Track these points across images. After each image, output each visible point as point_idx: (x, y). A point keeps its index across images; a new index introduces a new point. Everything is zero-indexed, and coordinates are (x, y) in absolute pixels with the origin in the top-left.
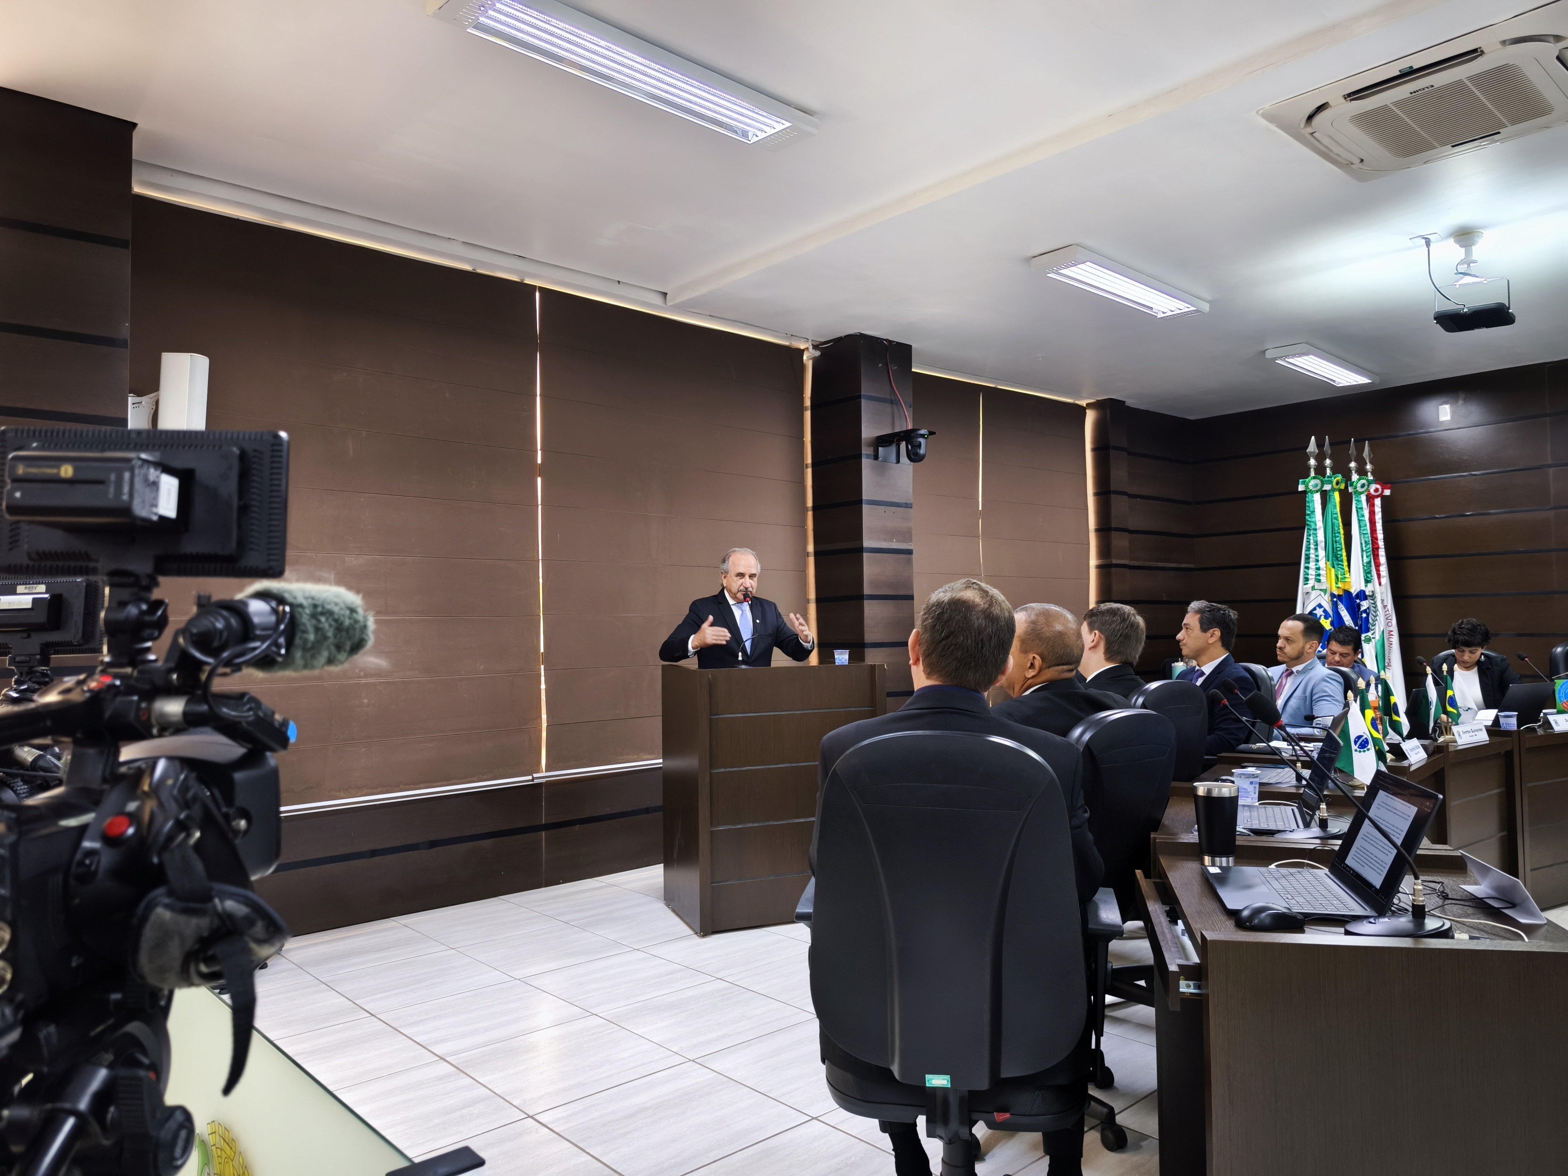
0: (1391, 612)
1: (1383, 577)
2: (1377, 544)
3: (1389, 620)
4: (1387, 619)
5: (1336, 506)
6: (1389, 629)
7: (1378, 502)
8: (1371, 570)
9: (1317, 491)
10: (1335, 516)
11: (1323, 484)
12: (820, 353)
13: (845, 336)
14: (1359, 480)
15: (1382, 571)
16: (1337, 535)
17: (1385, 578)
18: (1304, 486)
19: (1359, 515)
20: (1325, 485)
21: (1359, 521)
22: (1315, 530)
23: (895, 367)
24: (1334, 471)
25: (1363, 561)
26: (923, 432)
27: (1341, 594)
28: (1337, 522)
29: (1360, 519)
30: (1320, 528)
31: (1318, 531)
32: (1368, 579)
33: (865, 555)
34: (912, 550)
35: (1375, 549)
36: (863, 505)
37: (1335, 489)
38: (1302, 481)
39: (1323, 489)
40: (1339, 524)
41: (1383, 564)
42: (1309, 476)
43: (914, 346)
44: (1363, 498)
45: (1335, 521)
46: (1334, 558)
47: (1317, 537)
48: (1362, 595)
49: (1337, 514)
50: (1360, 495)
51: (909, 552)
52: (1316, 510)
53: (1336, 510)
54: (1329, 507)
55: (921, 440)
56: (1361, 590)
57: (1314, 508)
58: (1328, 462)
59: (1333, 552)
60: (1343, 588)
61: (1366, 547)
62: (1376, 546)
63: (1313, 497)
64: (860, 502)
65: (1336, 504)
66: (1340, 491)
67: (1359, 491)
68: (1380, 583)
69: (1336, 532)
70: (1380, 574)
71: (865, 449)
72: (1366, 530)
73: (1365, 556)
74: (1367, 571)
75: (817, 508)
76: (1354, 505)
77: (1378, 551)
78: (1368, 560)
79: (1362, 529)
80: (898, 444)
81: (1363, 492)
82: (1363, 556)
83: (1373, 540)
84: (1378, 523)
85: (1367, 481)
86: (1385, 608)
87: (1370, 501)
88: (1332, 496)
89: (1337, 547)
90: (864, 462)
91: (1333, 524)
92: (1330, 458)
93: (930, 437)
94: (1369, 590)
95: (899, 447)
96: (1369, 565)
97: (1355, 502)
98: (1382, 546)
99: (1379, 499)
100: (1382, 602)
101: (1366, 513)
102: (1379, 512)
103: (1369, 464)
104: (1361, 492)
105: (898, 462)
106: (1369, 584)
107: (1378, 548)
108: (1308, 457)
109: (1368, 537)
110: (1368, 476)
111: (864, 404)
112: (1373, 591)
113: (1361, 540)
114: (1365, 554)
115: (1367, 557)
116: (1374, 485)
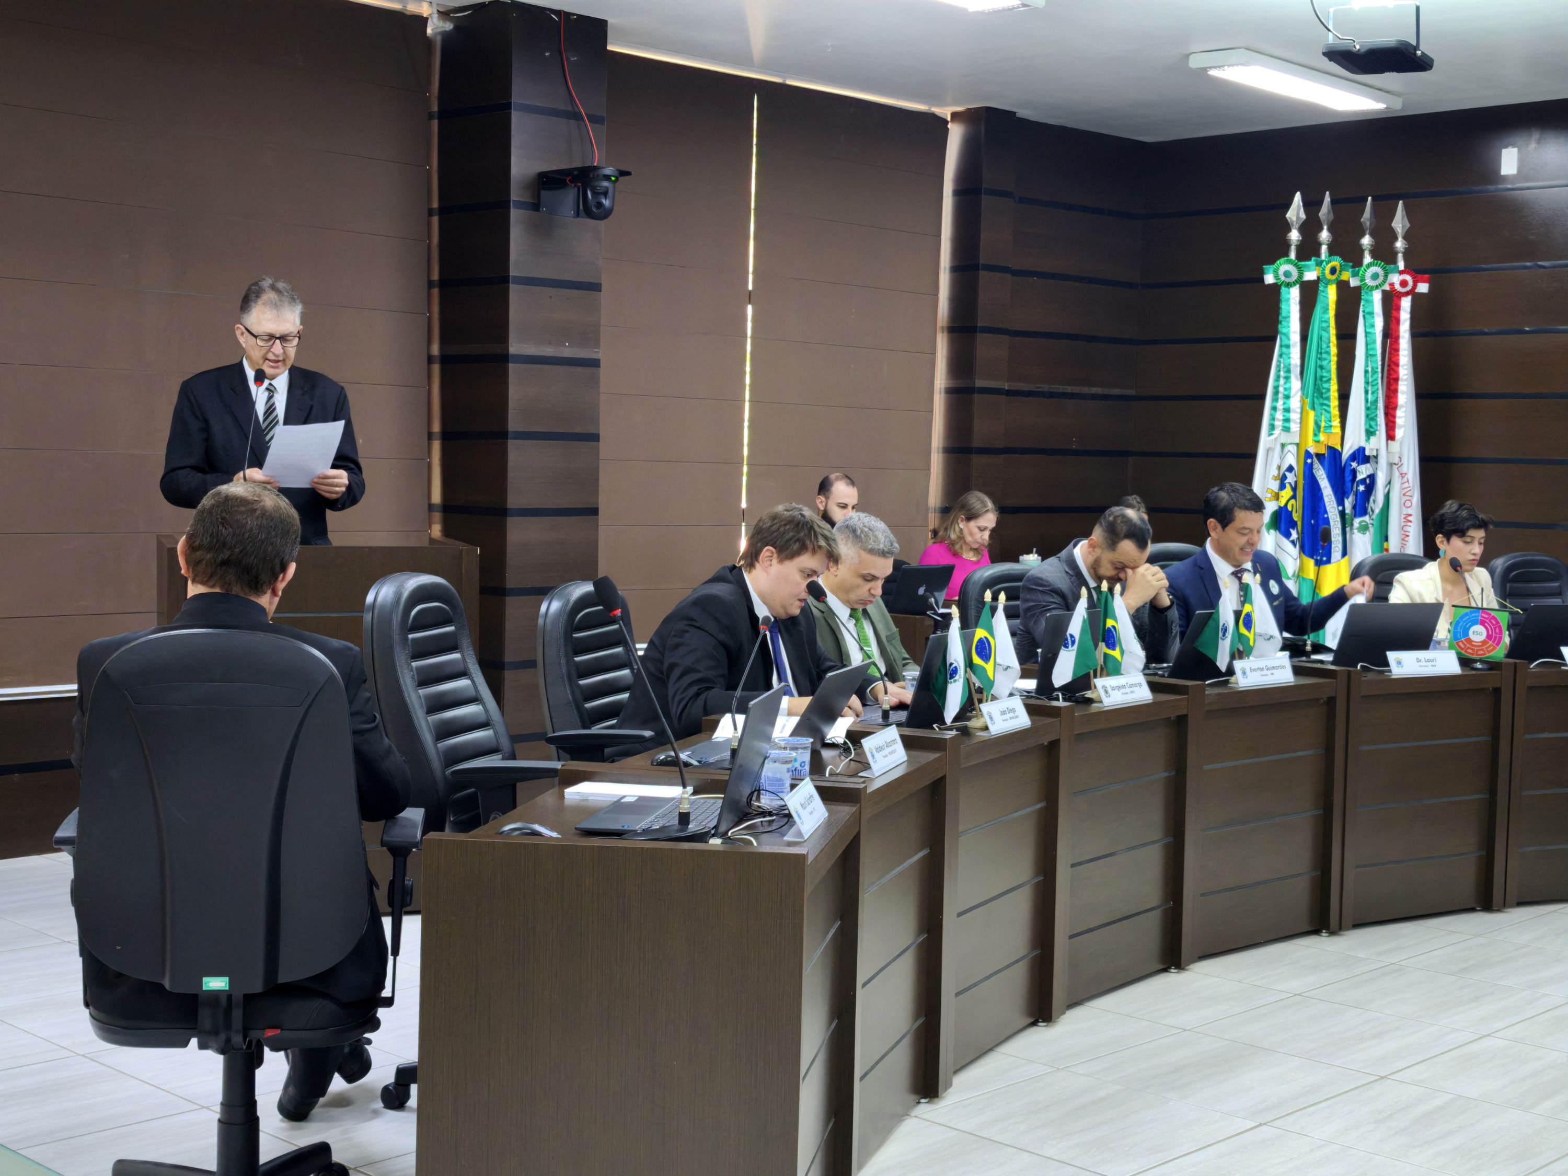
0: (1411, 485)
1: (1401, 427)
2: (1397, 373)
3: (1409, 498)
4: (1404, 495)
5: (1328, 309)
6: (1406, 511)
7: (1406, 304)
8: (1376, 415)
9: (1295, 284)
10: (1324, 325)
11: (1307, 270)
12: (451, 26)
13: (489, 2)
14: (1369, 265)
15: (1400, 418)
16: (1324, 356)
17: (1403, 429)
18: (1275, 274)
19: (1367, 324)
20: (1310, 274)
21: (1367, 334)
23: (573, 57)
24: (1332, 251)
25: (1367, 400)
26: (608, 171)
27: (1323, 452)
28: (1327, 335)
29: (1368, 330)
32: (1372, 430)
33: (512, 367)
34: (599, 360)
35: (1392, 382)
36: (511, 285)
37: (1329, 280)
39: (1306, 280)
41: (1402, 406)
43: (611, 21)
44: (1377, 297)
45: (1324, 334)
46: (1317, 394)
47: (1289, 358)
48: (1360, 456)
49: (1327, 321)
50: (1372, 290)
51: (595, 363)
52: (1292, 315)
54: (1316, 310)
55: (605, 184)
56: (1360, 447)
58: (1325, 235)
59: (1315, 384)
60: (1326, 443)
61: (1372, 376)
62: (1394, 376)
63: (1289, 293)
64: (504, 280)
65: (1328, 305)
66: (1343, 286)
67: (1369, 284)
68: (1391, 437)
69: (1323, 351)
70: (1394, 423)
71: (515, 196)
72: (1374, 349)
73: (1370, 392)
74: (1370, 416)
75: (444, 284)
76: (1361, 309)
77: (1397, 384)
78: (1375, 398)
79: (1369, 347)
80: (575, 186)
81: (1377, 286)
82: (1366, 392)
83: (1389, 366)
84: (1404, 338)
85: (1384, 269)
86: (1403, 477)
87: (1390, 301)
88: (1323, 291)
89: (1322, 377)
90: (515, 214)
91: (1320, 338)
92: (1329, 230)
93: (621, 179)
94: (1372, 447)
95: (576, 189)
96: (1374, 407)
97: (1362, 303)
98: (1406, 377)
99: (1409, 298)
100: (1395, 467)
101: (1379, 322)
102: (1405, 321)
103: (1400, 239)
104: (1372, 287)
105: (578, 215)
106: (1373, 439)
107: (1397, 380)
108: (1287, 228)
109: (1377, 360)
110: (1394, 262)
111: (517, 119)
112: (1377, 450)
113: (1367, 365)
114: (1370, 388)
115: (1373, 393)
116: (1397, 275)
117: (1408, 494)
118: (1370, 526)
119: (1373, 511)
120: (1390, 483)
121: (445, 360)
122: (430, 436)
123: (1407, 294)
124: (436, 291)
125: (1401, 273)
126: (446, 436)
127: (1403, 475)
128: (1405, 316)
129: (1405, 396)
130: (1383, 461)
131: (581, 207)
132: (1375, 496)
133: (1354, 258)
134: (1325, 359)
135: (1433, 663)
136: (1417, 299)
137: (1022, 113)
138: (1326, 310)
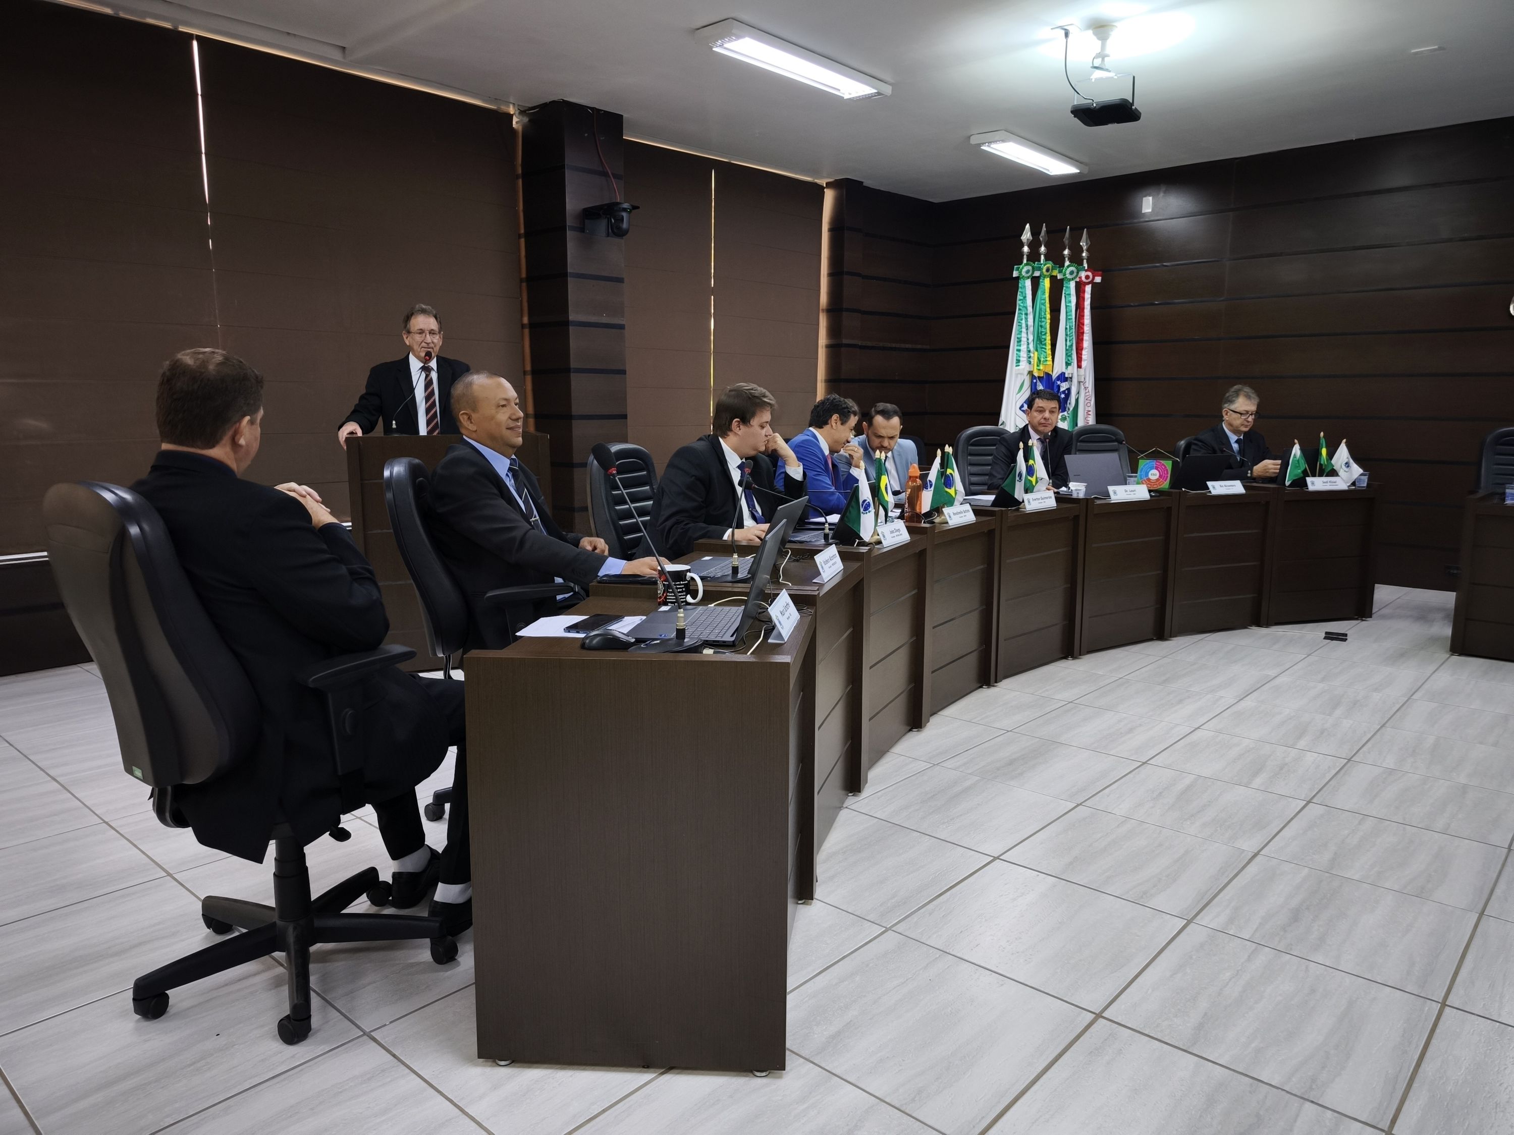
0: (1090, 394)
1: (1085, 360)
2: (1083, 329)
3: (1089, 401)
4: (1087, 400)
5: (1045, 292)
6: (1087, 409)
7: (1088, 289)
8: (1072, 354)
9: (1028, 278)
10: (1043, 301)
11: (1034, 269)
12: (527, 120)
13: (550, 102)
14: (1068, 266)
15: (1084, 355)
16: (1043, 319)
17: (1086, 362)
18: (1018, 272)
19: (1067, 301)
20: (1035, 272)
21: (1066, 306)
22: (1026, 314)
23: (602, 134)
24: (1047, 259)
25: (1066, 345)
26: (626, 205)
27: (1042, 376)
28: (1045, 308)
29: (1067, 304)
30: (1030, 313)
31: (1028, 316)
32: (1069, 362)
33: (571, 329)
34: (624, 325)
35: (1080, 334)
36: (569, 278)
37: (1046, 275)
38: (1016, 268)
39: (1034, 275)
40: (1046, 310)
41: (1086, 348)
42: (1021, 263)
43: (625, 116)
44: (1072, 285)
45: (1043, 307)
46: (1039, 340)
47: (1027, 321)
48: (1063, 377)
49: (1045, 300)
50: (1070, 281)
51: (622, 327)
52: (1027, 296)
53: (1044, 296)
54: (1039, 292)
55: (624, 214)
56: (1062, 372)
57: (1026, 294)
58: (1043, 249)
59: (1038, 336)
60: (1044, 370)
61: (1069, 331)
62: (1082, 331)
63: (1025, 283)
64: (565, 275)
65: (1045, 290)
66: (1053, 279)
67: (1068, 277)
68: (1079, 366)
69: (1042, 317)
70: (1081, 358)
71: (569, 222)
72: (1071, 315)
73: (1068, 341)
74: (1068, 354)
75: (530, 279)
76: (1064, 292)
77: (1083, 336)
78: (1071, 344)
79: (1068, 314)
80: (606, 217)
81: (1073, 278)
82: (1066, 340)
83: (1078, 325)
84: (1087, 308)
85: (1077, 268)
86: (1086, 390)
87: (1080, 288)
88: (1042, 282)
89: (1042, 332)
90: (569, 234)
91: (1040, 309)
92: (1045, 246)
93: (633, 211)
94: (1069, 372)
95: (606, 220)
96: (1070, 349)
97: (1064, 288)
98: (1088, 332)
99: (1090, 285)
100: (1082, 384)
101: (1073, 299)
102: (1088, 298)
103: (1085, 251)
104: (1070, 279)
105: (608, 235)
106: (1069, 367)
107: (1083, 333)
108: (1022, 245)
109: (1072, 322)
110: (1082, 264)
111: (568, 175)
112: (1072, 374)
113: (1066, 325)
114: (1068, 338)
115: (1070, 341)
116: (1084, 272)
117: (1089, 399)
118: (1067, 417)
119: (1069, 409)
120: (1078, 393)
121: (532, 326)
122: (525, 373)
123: (1088, 283)
124: (524, 284)
125: (1086, 271)
126: (534, 372)
127: (1086, 388)
128: (1088, 296)
129: (1087, 343)
130: (1075, 380)
131: (610, 230)
132: (1070, 400)
133: (1060, 263)
134: (1043, 322)
135: (1134, 493)
136: (1095, 286)
137: (868, 183)
138: (1044, 293)
